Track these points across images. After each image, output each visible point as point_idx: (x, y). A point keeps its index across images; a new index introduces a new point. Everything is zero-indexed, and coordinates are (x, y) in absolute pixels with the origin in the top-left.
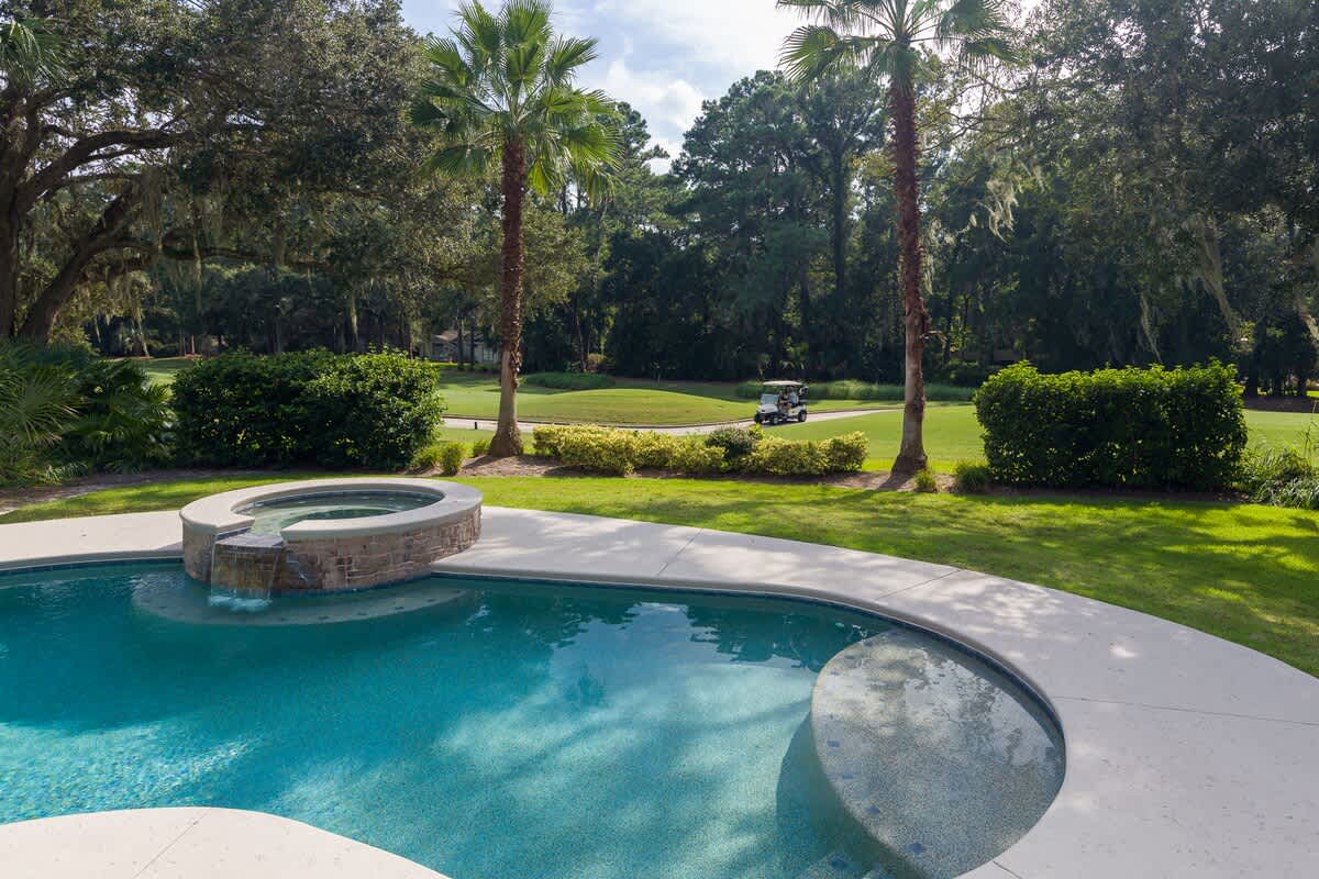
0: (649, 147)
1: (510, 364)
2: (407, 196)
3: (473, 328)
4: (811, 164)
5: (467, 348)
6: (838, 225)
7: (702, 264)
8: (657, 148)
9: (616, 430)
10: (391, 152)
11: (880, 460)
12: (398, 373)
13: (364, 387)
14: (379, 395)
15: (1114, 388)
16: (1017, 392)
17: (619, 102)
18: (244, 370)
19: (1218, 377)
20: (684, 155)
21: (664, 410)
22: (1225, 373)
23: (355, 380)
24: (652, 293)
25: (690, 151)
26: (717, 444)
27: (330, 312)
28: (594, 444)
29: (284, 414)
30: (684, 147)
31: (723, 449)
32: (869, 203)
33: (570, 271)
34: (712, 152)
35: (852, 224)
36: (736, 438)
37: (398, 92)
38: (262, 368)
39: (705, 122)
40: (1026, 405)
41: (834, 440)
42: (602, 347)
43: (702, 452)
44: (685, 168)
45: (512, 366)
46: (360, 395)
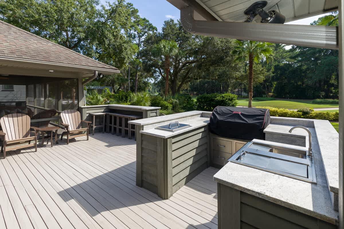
2: (231, 66)
3: (241, 88)
5: (240, 93)
7: (301, 70)
9: (274, 108)
10: (228, 58)
12: (230, 97)
14: (227, 100)
18: (206, 97)
23: (223, 98)
26: (300, 112)
29: (212, 103)
31: (302, 113)
33: (263, 76)
36: (305, 110)
37: (229, 48)
38: (209, 96)
42: (272, 91)
43: (295, 113)
45: (251, 95)
46: (224, 101)
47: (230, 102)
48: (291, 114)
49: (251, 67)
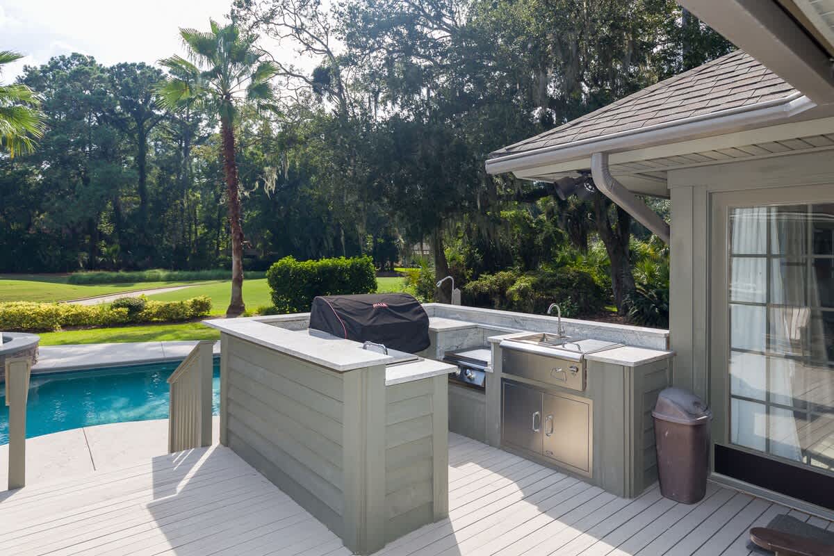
6: (142, 167)
15: (328, 267)
16: (288, 271)
19: (366, 262)
22: (369, 260)
26: (122, 306)
31: (126, 309)
35: (151, 167)
36: (133, 303)
40: (292, 277)
41: (194, 300)
43: (111, 312)
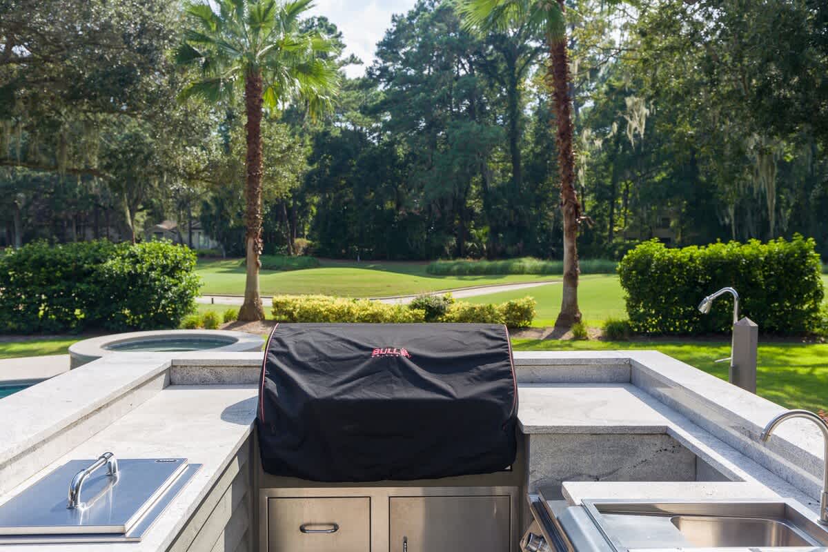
0: (345, 55)
1: (254, 249)
2: (166, 116)
3: (190, 218)
4: (487, 68)
6: (513, 123)
7: (393, 157)
8: (352, 56)
9: (338, 299)
11: (545, 318)
12: (166, 258)
13: (142, 268)
14: (153, 274)
15: (722, 258)
16: (649, 263)
17: (318, 16)
18: (48, 257)
19: (801, 248)
20: (376, 62)
21: (368, 285)
22: (806, 245)
23: (135, 263)
24: (350, 184)
25: (382, 57)
26: (419, 308)
27: (64, 205)
28: (323, 309)
30: (377, 54)
31: (423, 312)
32: (541, 100)
34: (401, 59)
35: (527, 120)
36: (433, 303)
37: (159, 34)
38: (61, 255)
39: (395, 33)
40: (656, 272)
41: (510, 303)
42: (306, 233)
43: (407, 314)
44: (378, 73)
45: (255, 250)
46: (139, 275)
47: (167, 279)
48: (392, 316)
49: (253, 132)
